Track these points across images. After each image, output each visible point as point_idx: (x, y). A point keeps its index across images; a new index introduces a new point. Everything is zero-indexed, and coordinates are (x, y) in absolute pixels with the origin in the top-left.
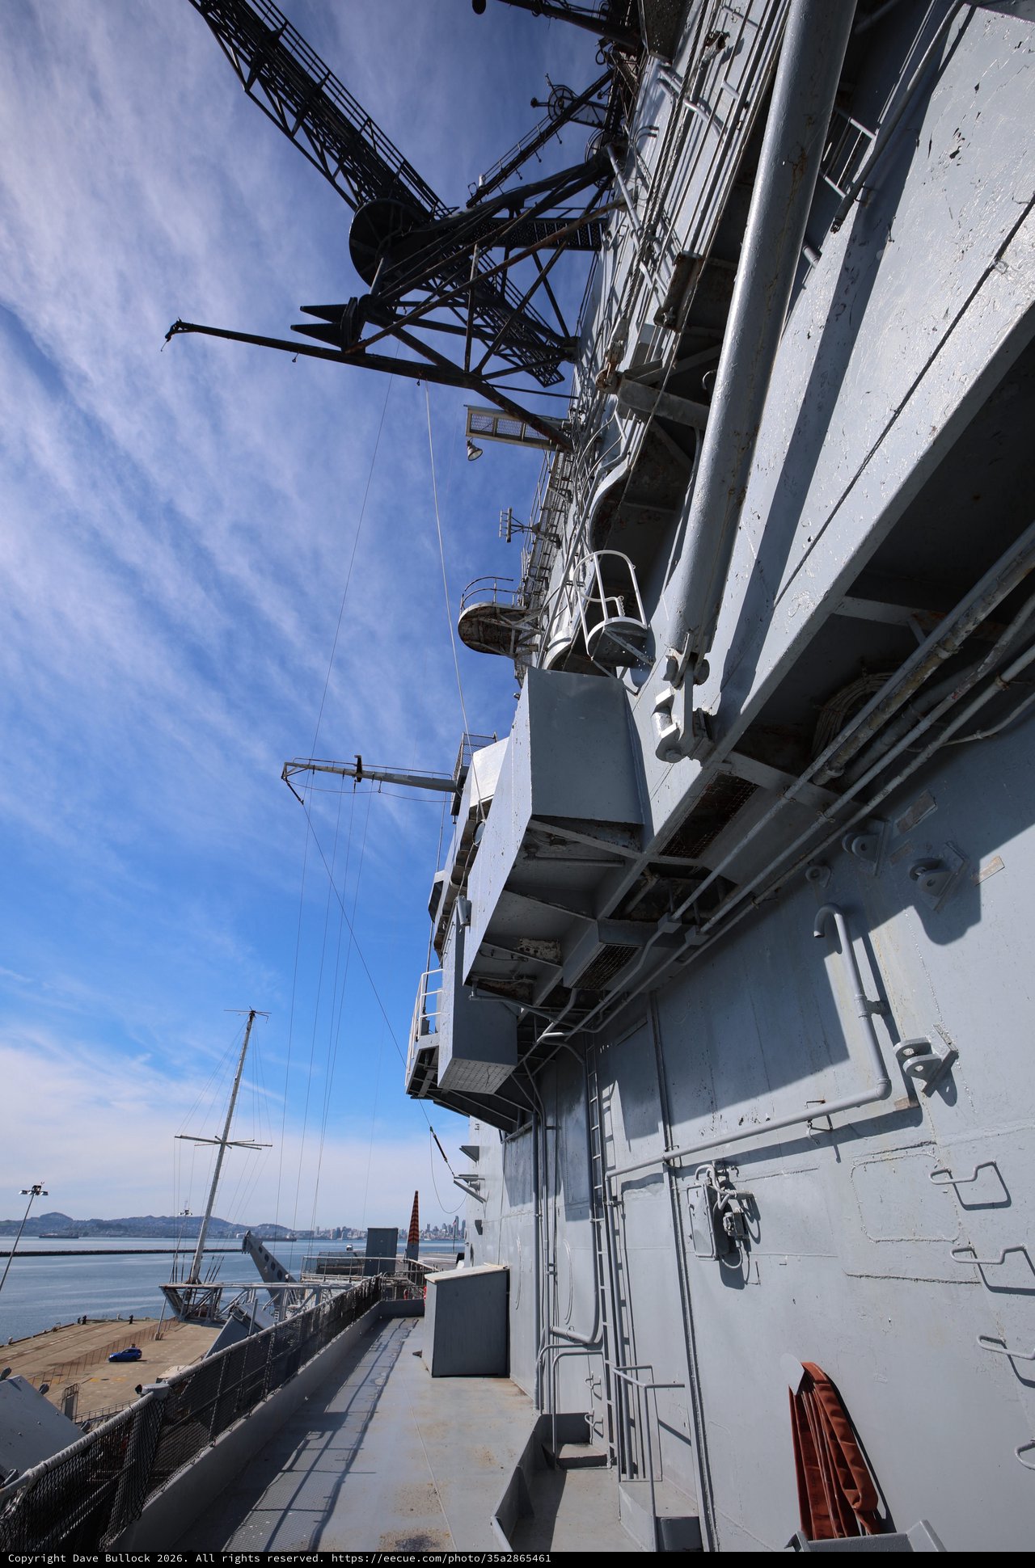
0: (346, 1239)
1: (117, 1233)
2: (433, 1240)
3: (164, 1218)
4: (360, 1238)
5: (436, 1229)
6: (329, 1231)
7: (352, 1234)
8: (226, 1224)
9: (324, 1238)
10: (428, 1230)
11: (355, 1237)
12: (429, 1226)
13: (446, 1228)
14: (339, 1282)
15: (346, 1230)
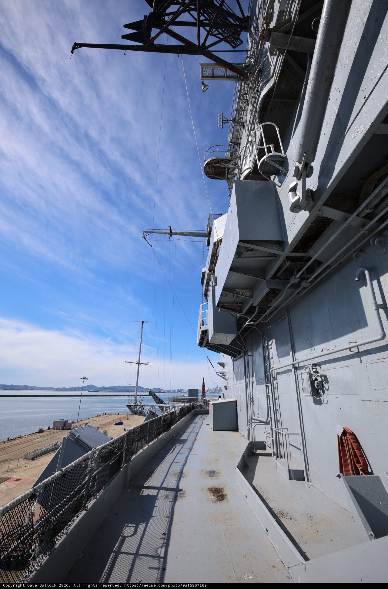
0: (181, 392)
1: (111, 390)
2: (210, 393)
3: (123, 386)
4: (186, 392)
5: (211, 390)
6: (176, 390)
7: (183, 391)
8: (143, 388)
9: (174, 392)
10: (208, 390)
11: (184, 392)
12: (208, 388)
13: (214, 389)
14: (181, 404)
15: (181, 390)
